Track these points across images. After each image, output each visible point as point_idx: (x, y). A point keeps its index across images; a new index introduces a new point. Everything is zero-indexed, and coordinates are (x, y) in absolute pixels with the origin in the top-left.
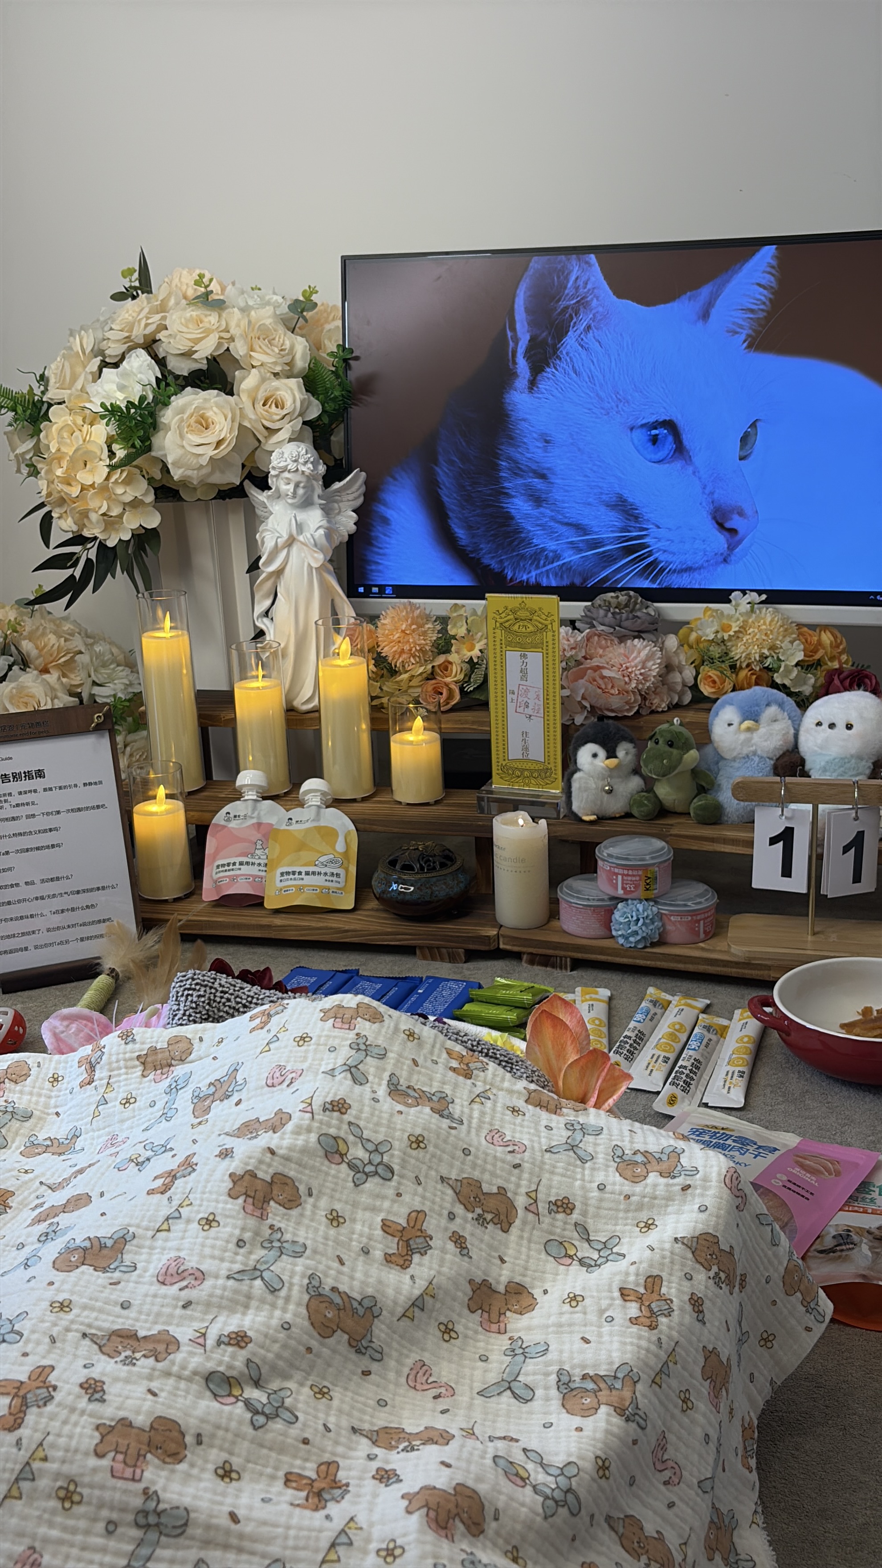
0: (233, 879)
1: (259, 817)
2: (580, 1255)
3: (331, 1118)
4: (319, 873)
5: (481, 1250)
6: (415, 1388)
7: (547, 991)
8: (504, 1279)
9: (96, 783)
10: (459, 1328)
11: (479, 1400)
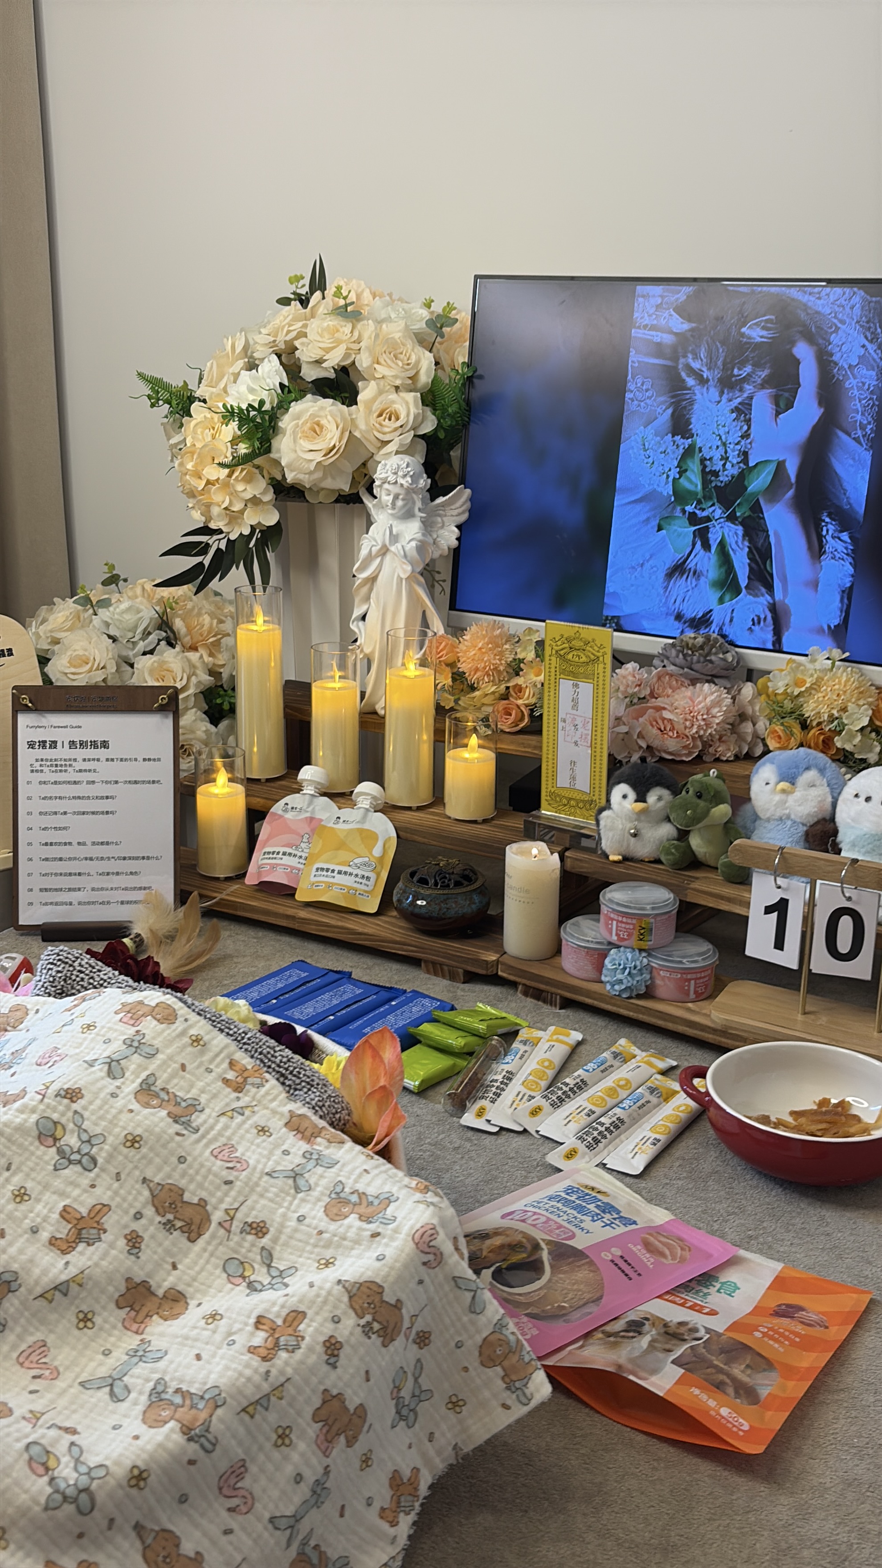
0: (273, 867)
1: (313, 811)
2: (252, 1278)
3: (60, 1103)
4: (351, 874)
5: (155, 1253)
6: (21, 1364)
7: (517, 1024)
8: (166, 1285)
9: (154, 760)
10: (98, 1320)
11: (76, 1389)
